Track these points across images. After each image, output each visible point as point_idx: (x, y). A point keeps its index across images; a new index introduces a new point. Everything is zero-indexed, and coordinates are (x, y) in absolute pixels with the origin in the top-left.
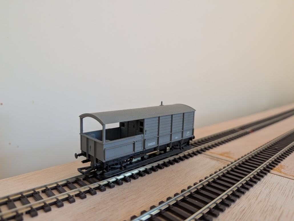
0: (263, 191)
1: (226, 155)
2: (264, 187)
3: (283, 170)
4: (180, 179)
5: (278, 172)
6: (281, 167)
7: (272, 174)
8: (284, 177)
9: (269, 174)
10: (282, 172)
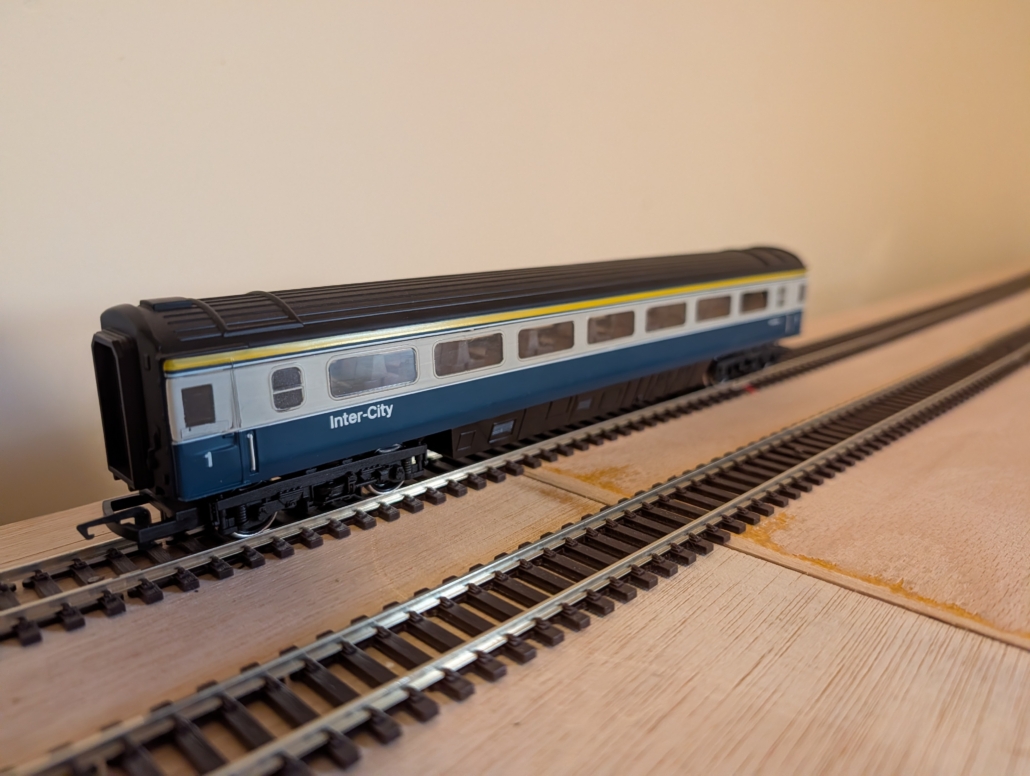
0: (662, 615)
1: (605, 479)
2: (674, 603)
3: (778, 536)
4: (386, 575)
5: (758, 541)
6: (776, 524)
7: (732, 548)
8: (768, 560)
9: (718, 550)
10: (771, 542)
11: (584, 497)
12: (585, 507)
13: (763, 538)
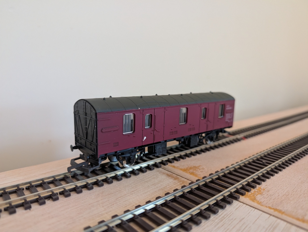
1: (191, 171)
3: (259, 197)
5: (251, 199)
6: (258, 192)
7: (241, 202)
8: (256, 208)
9: (235, 202)
10: (256, 200)
11: (183, 178)
12: (183, 182)
13: (253, 198)
